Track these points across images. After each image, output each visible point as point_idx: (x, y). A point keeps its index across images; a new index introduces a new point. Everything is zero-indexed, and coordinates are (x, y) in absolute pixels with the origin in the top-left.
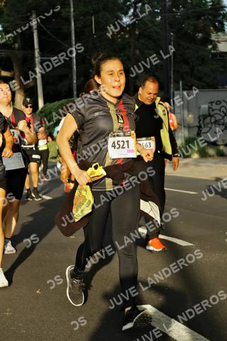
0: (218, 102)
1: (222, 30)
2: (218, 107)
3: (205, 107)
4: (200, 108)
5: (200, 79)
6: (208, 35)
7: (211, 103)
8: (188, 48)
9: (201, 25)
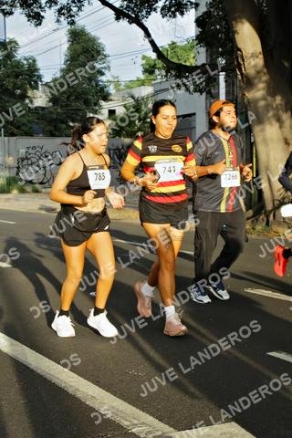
0: (34, 148)
1: (37, 88)
2: (34, 152)
3: (23, 151)
4: (18, 152)
5: (18, 128)
6: (25, 91)
7: (28, 148)
8: (8, 102)
9: (19, 83)
